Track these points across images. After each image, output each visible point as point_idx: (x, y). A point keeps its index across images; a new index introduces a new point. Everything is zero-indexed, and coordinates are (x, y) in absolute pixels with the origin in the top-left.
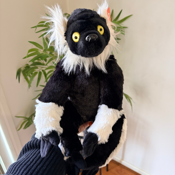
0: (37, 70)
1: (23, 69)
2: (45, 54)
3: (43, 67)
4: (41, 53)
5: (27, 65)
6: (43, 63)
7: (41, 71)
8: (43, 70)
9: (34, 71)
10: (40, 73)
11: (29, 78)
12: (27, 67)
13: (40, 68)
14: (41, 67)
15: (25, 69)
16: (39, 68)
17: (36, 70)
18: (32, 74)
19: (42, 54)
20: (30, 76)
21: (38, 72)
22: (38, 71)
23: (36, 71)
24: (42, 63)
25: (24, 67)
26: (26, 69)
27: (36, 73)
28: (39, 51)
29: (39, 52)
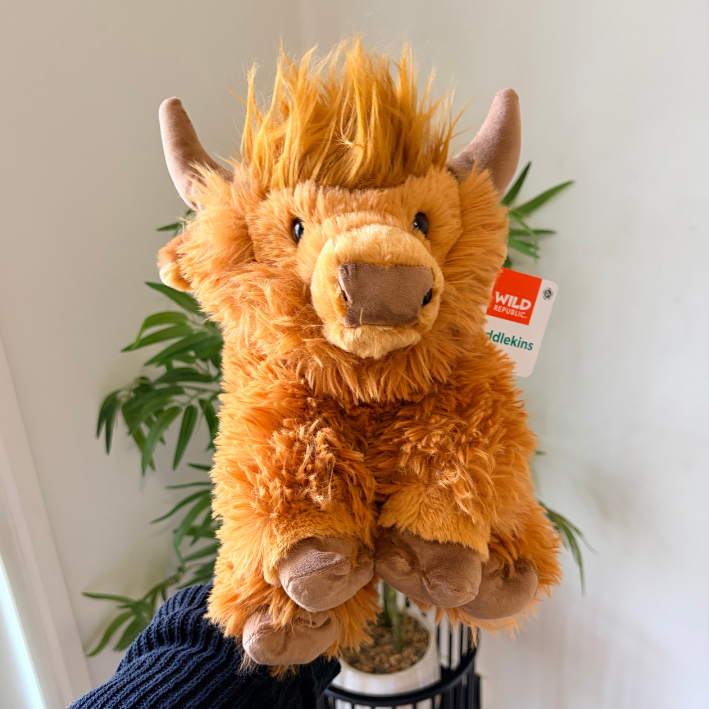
0: (179, 400)
1: (123, 397)
2: (211, 334)
3: (204, 391)
4: (195, 332)
5: (143, 382)
6: (208, 371)
7: (195, 403)
8: (202, 402)
9: (165, 403)
10: (190, 413)
11: (145, 430)
12: (144, 387)
13: (192, 393)
14: (197, 389)
15: (132, 395)
16: (186, 390)
17: (172, 401)
18: (159, 413)
19: (201, 334)
20: (149, 423)
21: (184, 408)
22: (183, 404)
23: (175, 404)
24: (200, 371)
25: (130, 390)
26: (136, 398)
27: (175, 411)
28: (189, 323)
29: (189, 327)
